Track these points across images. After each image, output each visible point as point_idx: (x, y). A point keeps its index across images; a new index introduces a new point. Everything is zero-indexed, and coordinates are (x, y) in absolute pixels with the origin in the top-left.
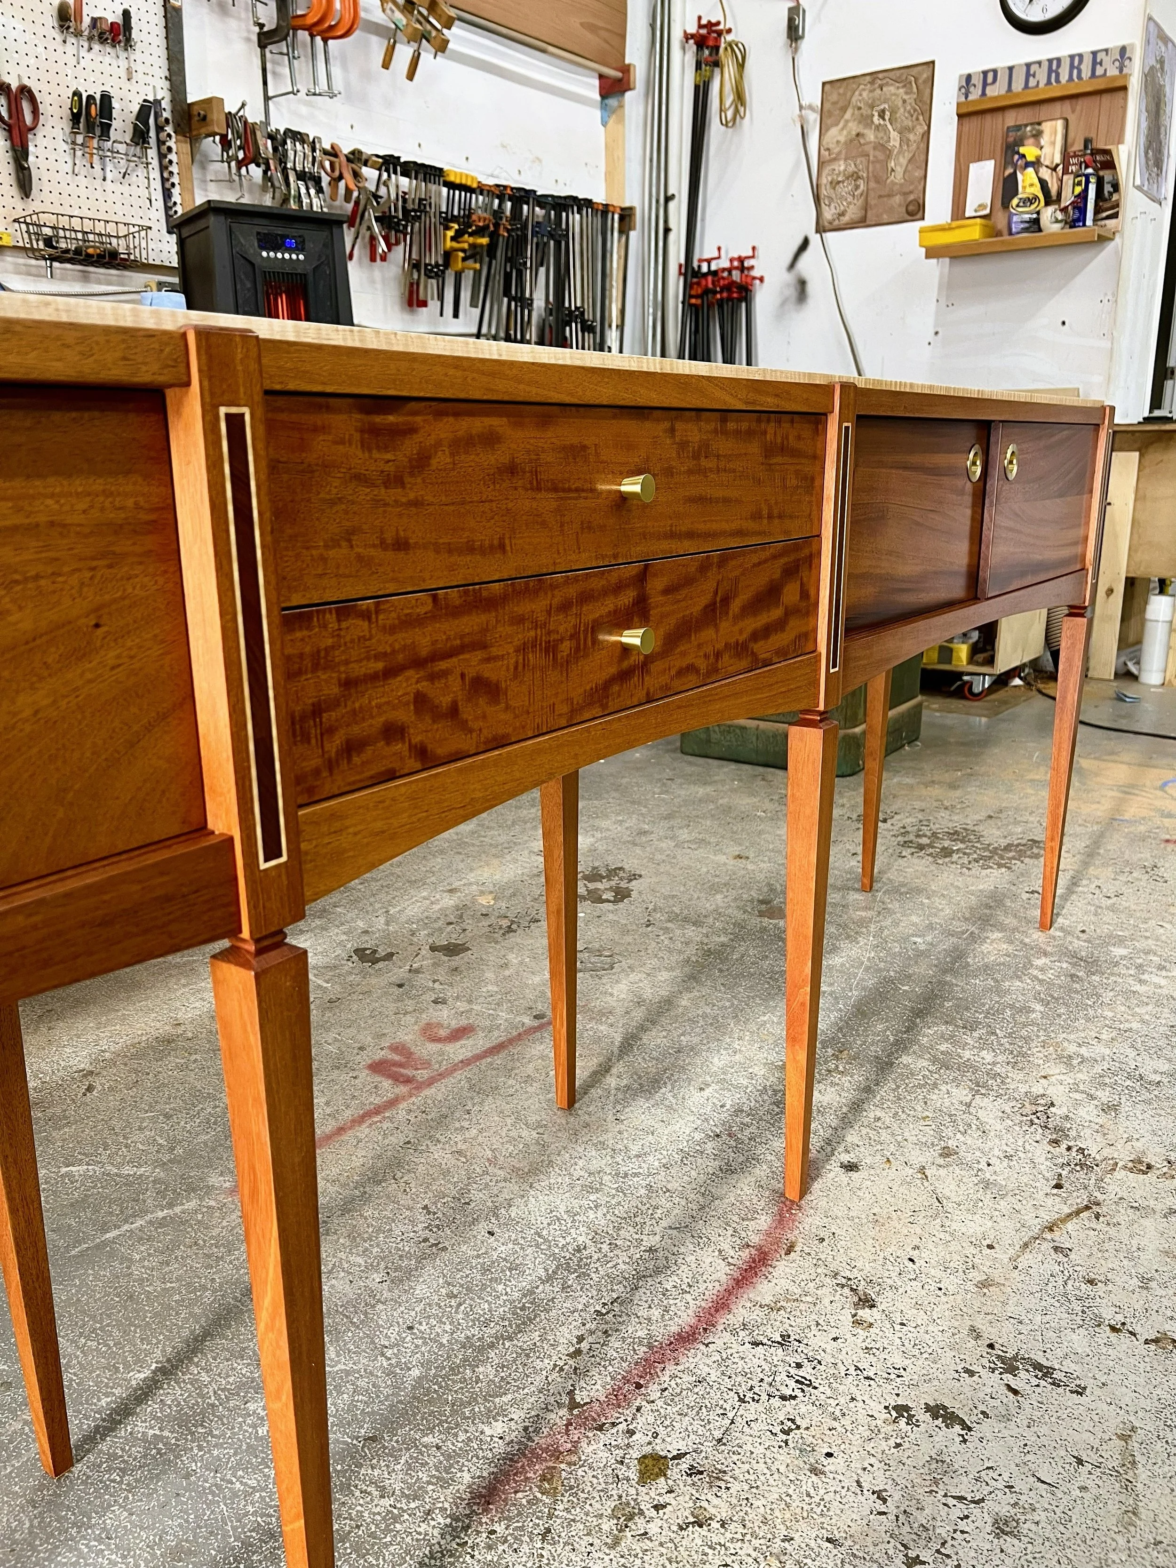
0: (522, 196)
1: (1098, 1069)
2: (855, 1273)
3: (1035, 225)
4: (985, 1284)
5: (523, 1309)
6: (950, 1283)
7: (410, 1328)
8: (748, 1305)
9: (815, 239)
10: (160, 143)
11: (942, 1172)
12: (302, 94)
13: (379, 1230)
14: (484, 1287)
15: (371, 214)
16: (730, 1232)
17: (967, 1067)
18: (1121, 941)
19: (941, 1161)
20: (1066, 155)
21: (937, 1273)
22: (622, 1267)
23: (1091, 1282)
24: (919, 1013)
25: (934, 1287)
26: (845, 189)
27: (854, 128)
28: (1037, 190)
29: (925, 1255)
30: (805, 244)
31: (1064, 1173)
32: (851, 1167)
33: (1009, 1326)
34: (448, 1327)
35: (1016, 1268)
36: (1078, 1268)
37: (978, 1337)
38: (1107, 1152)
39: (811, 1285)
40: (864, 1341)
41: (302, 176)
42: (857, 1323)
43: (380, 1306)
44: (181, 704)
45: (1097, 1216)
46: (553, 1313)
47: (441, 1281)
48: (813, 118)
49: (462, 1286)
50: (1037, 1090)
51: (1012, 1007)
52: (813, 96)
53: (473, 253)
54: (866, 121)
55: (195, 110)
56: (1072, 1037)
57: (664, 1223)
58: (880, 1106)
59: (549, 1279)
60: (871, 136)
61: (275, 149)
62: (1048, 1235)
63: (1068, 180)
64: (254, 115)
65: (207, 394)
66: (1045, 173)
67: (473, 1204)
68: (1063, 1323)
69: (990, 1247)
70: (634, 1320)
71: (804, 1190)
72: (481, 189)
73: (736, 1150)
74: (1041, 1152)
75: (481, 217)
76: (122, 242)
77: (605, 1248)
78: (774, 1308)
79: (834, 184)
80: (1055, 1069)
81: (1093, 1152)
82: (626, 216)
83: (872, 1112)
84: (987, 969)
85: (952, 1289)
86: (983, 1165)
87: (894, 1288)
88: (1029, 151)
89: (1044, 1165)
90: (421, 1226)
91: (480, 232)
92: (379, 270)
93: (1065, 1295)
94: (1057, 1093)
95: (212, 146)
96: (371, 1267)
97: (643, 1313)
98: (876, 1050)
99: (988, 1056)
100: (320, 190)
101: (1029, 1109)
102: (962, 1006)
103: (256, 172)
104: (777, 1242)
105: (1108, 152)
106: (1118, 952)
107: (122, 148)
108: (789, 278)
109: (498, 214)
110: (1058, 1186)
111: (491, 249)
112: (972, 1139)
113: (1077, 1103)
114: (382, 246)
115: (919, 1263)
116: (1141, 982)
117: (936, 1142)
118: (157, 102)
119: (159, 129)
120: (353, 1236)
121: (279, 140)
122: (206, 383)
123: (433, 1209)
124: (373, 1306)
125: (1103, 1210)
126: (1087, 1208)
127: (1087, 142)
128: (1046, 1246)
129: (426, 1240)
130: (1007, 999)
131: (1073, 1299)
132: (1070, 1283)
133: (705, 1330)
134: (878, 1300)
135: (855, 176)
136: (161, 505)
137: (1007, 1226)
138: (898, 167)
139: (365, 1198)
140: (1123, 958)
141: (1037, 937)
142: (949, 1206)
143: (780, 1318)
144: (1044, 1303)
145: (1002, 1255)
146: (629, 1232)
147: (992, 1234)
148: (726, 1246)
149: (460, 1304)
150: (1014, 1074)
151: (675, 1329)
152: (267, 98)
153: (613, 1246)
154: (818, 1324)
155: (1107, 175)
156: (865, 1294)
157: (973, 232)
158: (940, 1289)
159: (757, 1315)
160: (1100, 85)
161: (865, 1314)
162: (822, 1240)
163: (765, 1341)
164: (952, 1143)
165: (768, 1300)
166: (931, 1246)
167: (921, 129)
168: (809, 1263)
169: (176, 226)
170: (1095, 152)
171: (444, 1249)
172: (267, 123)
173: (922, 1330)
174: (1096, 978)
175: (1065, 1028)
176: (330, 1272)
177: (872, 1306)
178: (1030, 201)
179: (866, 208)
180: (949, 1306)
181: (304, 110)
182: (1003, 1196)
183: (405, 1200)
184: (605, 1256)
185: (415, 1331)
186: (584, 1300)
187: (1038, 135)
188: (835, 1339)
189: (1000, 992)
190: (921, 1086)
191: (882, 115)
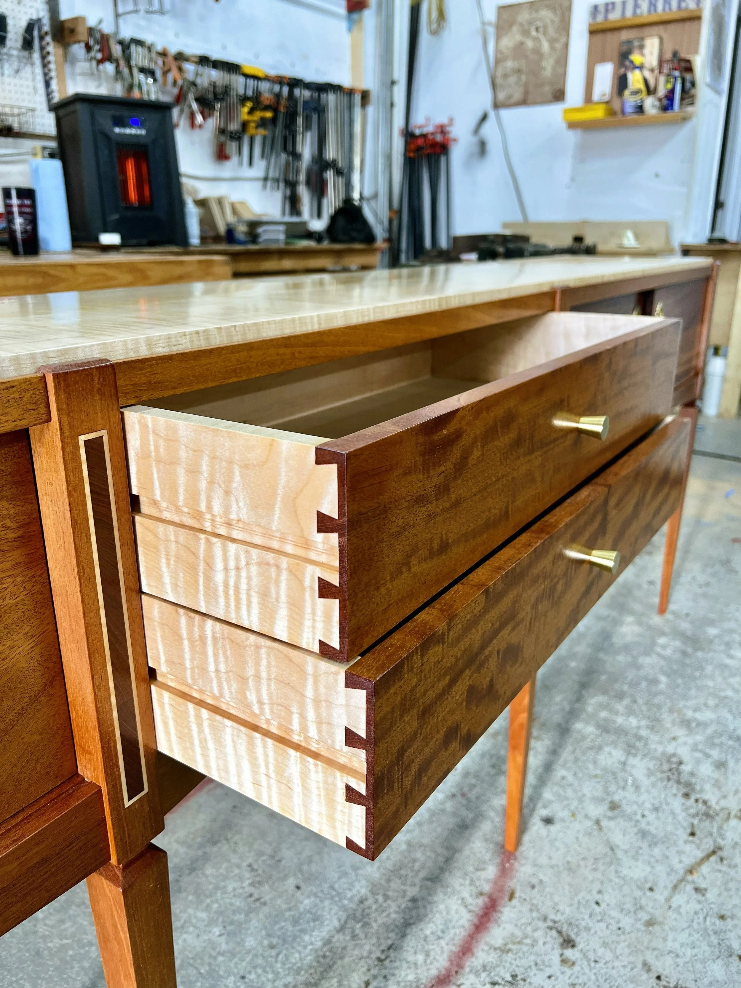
0: (294, 83)
1: (709, 731)
2: (558, 918)
3: (640, 109)
4: (650, 923)
5: (324, 957)
6: (627, 922)
7: (243, 977)
8: (486, 948)
9: (492, 114)
10: (42, 48)
11: (612, 824)
12: (142, 12)
13: (217, 888)
14: (295, 938)
15: (191, 97)
16: (468, 882)
17: (621, 731)
18: (712, 623)
19: (610, 814)
20: (661, 62)
21: (615, 913)
22: (393, 916)
23: (722, 917)
24: (584, 686)
25: (614, 927)
26: (512, 80)
27: (518, 38)
28: (641, 86)
29: (606, 897)
30: (484, 118)
31: (696, 822)
32: (548, 821)
33: (669, 960)
34: (270, 976)
35: (670, 907)
36: (712, 906)
37: (649, 970)
38: (723, 803)
39: (529, 928)
40: (570, 978)
41: (142, 70)
42: (564, 961)
43: (220, 958)
44: (51, 683)
45: (722, 860)
46: (347, 960)
47: (264, 932)
48: (491, 30)
49: (279, 937)
50: (670, 749)
51: (646, 678)
52: (491, 15)
53: (263, 123)
54: (526, 33)
55: (67, 25)
56: (690, 703)
57: (422, 875)
58: (564, 766)
59: (341, 929)
60: (530, 44)
61: (123, 51)
62: (689, 878)
63: (662, 79)
64: (107, 28)
65: (66, 428)
66: (647, 74)
67: (283, 863)
68: (707, 955)
69: (651, 889)
70: (405, 965)
71: (518, 843)
72: (267, 78)
73: (468, 808)
74: (677, 803)
75: (267, 97)
76: (16, 119)
77: (380, 898)
78: (504, 950)
79: (505, 76)
80: (680, 732)
81: (713, 802)
82: (365, 96)
83: (560, 772)
84: (626, 648)
85: (628, 929)
86: (639, 817)
87: (588, 929)
88: (636, 58)
89: (682, 816)
90: (247, 882)
91: (266, 108)
92: (197, 134)
93: (706, 930)
94: (684, 752)
95: (78, 50)
96: (212, 922)
97: (411, 958)
98: (557, 718)
99: (633, 721)
100: (155, 80)
101: (666, 767)
102: (614, 678)
103: (109, 68)
104: (501, 890)
105: (688, 61)
106: (712, 631)
107: (15, 53)
108: (474, 140)
109: (278, 96)
110: (693, 834)
111: (274, 121)
112: (630, 794)
113: (698, 762)
114: (199, 118)
115: (603, 905)
116: (731, 657)
117: (605, 797)
118: (39, 20)
119: (41, 38)
120: (199, 893)
121: (125, 46)
122: (65, 419)
123: (255, 867)
124: (215, 958)
125: (724, 854)
126: (714, 852)
127: (675, 54)
128: (689, 888)
129: (251, 895)
130: (642, 673)
131: (711, 933)
132: (708, 919)
133: (457, 972)
134: (578, 940)
135: (519, 71)
136: (27, 520)
137: (660, 870)
138: (548, 65)
139: (206, 858)
140: (715, 637)
141: (656, 620)
142: (620, 854)
143: (509, 960)
144: (691, 938)
145: (660, 896)
146: (396, 884)
147: (651, 878)
148: (466, 894)
149: (278, 954)
150: (654, 738)
151: (434, 972)
152: (117, 16)
153: (386, 897)
154: (536, 964)
155: (688, 76)
156: (568, 936)
157: (599, 113)
158: (619, 929)
159: (492, 958)
160: (684, 15)
161: (569, 953)
162: (533, 887)
163: (500, 981)
164: (616, 798)
165: (498, 943)
166: (610, 890)
167: (563, 40)
168: (525, 908)
169: (55, 108)
170: (681, 60)
171: (265, 904)
172: (117, 33)
173: (610, 965)
174: (700, 654)
175: (685, 697)
176: (183, 927)
177: (573, 946)
178: (636, 92)
179: (526, 93)
180: (626, 943)
181: (143, 23)
182: (656, 844)
183: (235, 860)
184: (381, 906)
185: (246, 980)
186: (367, 947)
187: (641, 47)
188: (550, 977)
189: (639, 667)
190: (591, 748)
191: (537, 30)
